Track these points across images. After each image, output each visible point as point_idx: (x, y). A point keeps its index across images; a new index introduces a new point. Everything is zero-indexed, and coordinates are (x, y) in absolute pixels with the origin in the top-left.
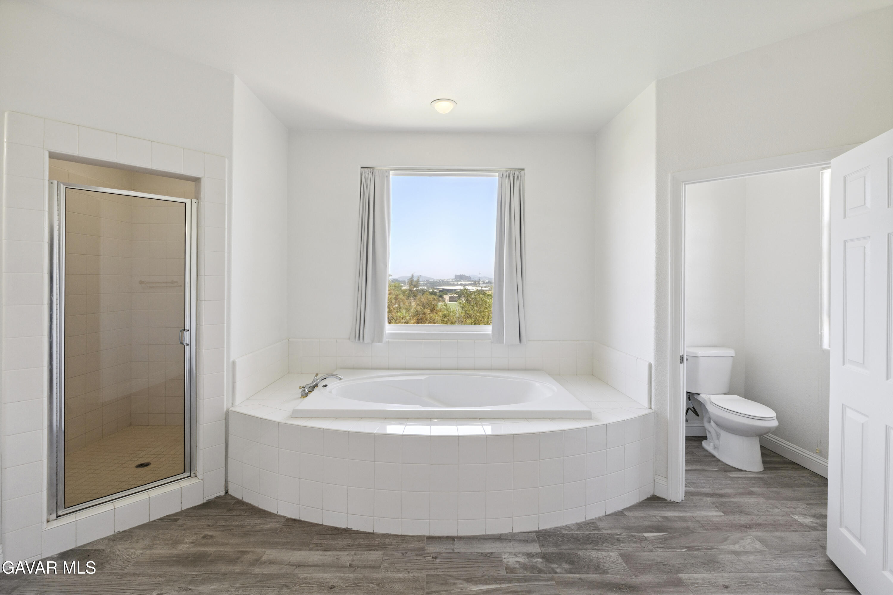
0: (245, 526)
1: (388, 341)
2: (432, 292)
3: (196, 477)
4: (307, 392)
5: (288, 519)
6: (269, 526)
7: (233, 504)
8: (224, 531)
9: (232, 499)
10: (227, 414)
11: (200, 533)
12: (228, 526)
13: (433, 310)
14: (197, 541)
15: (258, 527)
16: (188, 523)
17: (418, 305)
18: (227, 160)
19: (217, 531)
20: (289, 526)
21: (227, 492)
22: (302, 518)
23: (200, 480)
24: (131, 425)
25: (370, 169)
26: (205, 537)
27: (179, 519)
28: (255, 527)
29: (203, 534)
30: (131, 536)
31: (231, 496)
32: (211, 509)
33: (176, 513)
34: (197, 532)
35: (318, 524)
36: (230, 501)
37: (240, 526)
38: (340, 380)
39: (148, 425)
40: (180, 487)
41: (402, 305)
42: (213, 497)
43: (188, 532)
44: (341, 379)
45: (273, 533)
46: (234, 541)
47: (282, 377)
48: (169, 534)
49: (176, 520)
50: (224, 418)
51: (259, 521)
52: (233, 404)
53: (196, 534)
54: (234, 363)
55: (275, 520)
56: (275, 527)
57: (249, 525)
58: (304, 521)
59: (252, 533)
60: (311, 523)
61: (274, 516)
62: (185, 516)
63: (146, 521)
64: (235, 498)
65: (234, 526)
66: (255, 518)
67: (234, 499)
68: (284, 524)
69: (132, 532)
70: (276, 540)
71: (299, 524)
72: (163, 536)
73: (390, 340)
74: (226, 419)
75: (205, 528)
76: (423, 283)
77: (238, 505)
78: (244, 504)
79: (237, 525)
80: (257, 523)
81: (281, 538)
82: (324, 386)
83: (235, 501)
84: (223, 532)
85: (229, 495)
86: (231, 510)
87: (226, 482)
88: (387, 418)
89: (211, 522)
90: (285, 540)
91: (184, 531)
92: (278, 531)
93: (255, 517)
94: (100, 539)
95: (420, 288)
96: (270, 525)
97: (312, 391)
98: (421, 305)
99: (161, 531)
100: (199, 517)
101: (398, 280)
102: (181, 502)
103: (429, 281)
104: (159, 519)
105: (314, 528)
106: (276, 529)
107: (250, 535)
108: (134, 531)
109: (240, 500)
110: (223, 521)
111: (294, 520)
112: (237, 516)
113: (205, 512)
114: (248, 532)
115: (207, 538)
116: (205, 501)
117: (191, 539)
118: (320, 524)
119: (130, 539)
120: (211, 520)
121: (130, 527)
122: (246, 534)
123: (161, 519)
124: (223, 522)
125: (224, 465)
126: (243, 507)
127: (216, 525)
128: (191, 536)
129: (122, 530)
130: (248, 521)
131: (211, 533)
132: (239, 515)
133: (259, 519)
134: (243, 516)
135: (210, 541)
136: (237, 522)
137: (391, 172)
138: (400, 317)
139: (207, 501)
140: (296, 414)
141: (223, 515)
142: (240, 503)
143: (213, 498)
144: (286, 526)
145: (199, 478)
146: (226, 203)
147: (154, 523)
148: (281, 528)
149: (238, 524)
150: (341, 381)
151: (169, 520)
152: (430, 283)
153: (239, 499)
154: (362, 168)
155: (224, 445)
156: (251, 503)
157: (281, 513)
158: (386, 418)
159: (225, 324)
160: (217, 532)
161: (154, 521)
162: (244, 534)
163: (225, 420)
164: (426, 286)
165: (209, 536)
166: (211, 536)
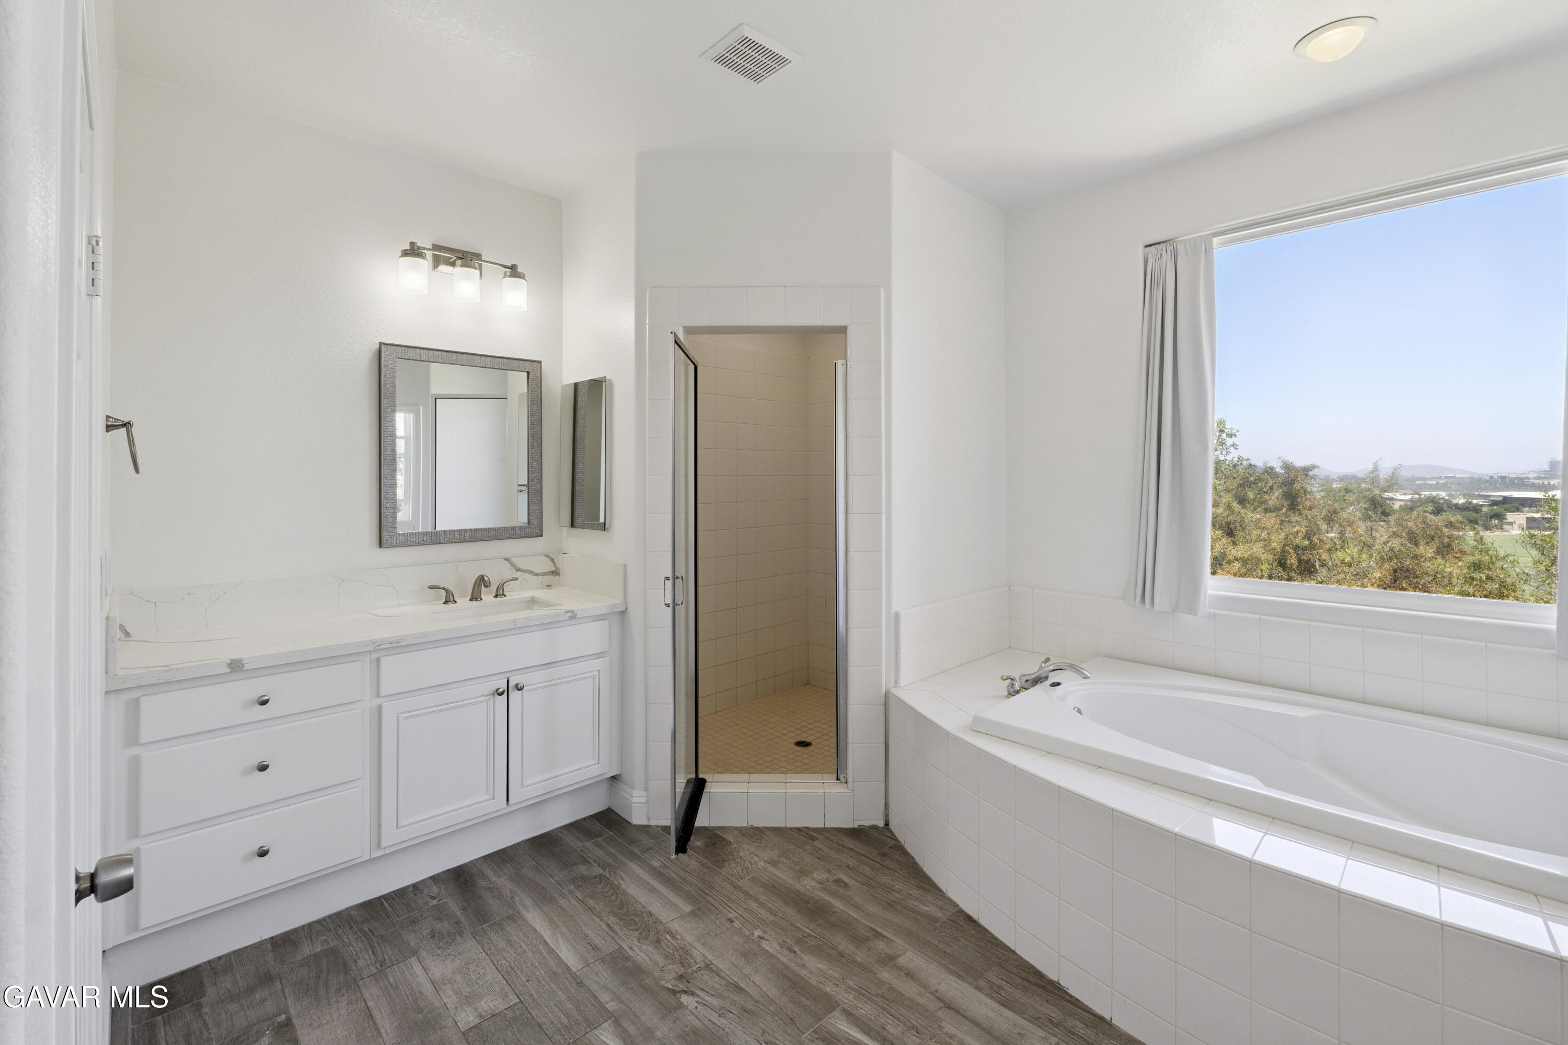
0: (893, 890)
1: (1214, 613)
2: (1463, 504)
3: (846, 785)
4: (1018, 688)
5: (961, 912)
6: (927, 909)
7: (890, 847)
8: (864, 884)
9: (890, 838)
10: (887, 696)
11: (834, 872)
12: (871, 879)
13: (1445, 550)
14: (827, 883)
15: (910, 903)
16: (826, 849)
17: (1396, 535)
18: (882, 291)
19: (855, 880)
20: (958, 926)
21: (887, 824)
22: (983, 922)
23: (849, 791)
24: (808, 683)
25: (1164, 245)
26: (838, 882)
27: (817, 838)
28: (907, 900)
29: (838, 876)
30: (762, 837)
31: (891, 831)
32: (860, 842)
33: (817, 828)
34: (831, 870)
35: (1008, 947)
36: (889, 840)
37: (888, 888)
38: (1084, 678)
39: (826, 689)
40: (823, 791)
41: (1349, 534)
42: (867, 823)
43: (822, 863)
44: (1086, 677)
45: (929, 923)
46: (872, 908)
47: (996, 653)
48: (800, 855)
49: (814, 839)
50: (882, 702)
51: (916, 892)
52: (896, 683)
53: (829, 871)
54: (897, 616)
55: (940, 903)
56: (935, 915)
57: (900, 891)
58: (985, 929)
59: (899, 908)
60: (996, 939)
61: (942, 896)
62: (827, 838)
63: (782, 825)
64: (897, 840)
65: (877, 883)
66: (912, 885)
67: (895, 840)
68: (950, 918)
69: (764, 833)
70: (929, 938)
71: (975, 930)
72: (793, 856)
73: (1217, 611)
74: (885, 705)
75: (842, 868)
76: (1434, 482)
77: (895, 852)
78: (904, 854)
79: (883, 883)
80: (912, 895)
81: (938, 940)
82: (1052, 684)
83: (894, 842)
84: (862, 886)
85: (889, 829)
86: (884, 855)
87: (886, 805)
88: (1157, 784)
89: (852, 862)
90: (942, 946)
91: (817, 860)
92: (939, 924)
93: (913, 883)
94: (733, 827)
95: (1425, 495)
96: (930, 909)
97: (1026, 689)
98: (1404, 534)
99: (793, 846)
100: (840, 847)
101: (1356, 476)
102: (824, 815)
103: (1454, 477)
104: (796, 829)
105: (997, 950)
106: (935, 920)
107: (896, 909)
108: (767, 832)
109: (901, 846)
110: (867, 868)
111: (969, 919)
112: (888, 868)
113: (849, 843)
114: (893, 903)
115: (840, 885)
116: (856, 826)
117: (822, 875)
118: (1010, 948)
119: (759, 841)
120: (854, 859)
121: (764, 826)
122: (890, 906)
123: (798, 829)
124: (867, 870)
125: (883, 779)
126: (900, 858)
127: (857, 871)
128: (822, 872)
129: (755, 825)
130: (901, 884)
131: (846, 879)
132: (892, 870)
133: (917, 889)
134: (896, 873)
135: (841, 890)
136: (886, 879)
137: (1216, 241)
138: (1343, 562)
139: (859, 826)
140: (980, 726)
141: (870, 859)
142: (900, 849)
143: (867, 825)
144: (953, 921)
145: (849, 786)
146: (883, 359)
147: (790, 832)
148: (943, 922)
149: (885, 883)
150: (1087, 681)
151: (807, 834)
152: (1459, 484)
153: (900, 842)
154: (1146, 246)
155: (883, 745)
156: (914, 856)
157: (952, 894)
158: (1154, 784)
159: (884, 553)
160: (855, 882)
161: (791, 829)
162: (888, 904)
163: (883, 707)
164: (1444, 491)
165: (843, 882)
166: (846, 885)
